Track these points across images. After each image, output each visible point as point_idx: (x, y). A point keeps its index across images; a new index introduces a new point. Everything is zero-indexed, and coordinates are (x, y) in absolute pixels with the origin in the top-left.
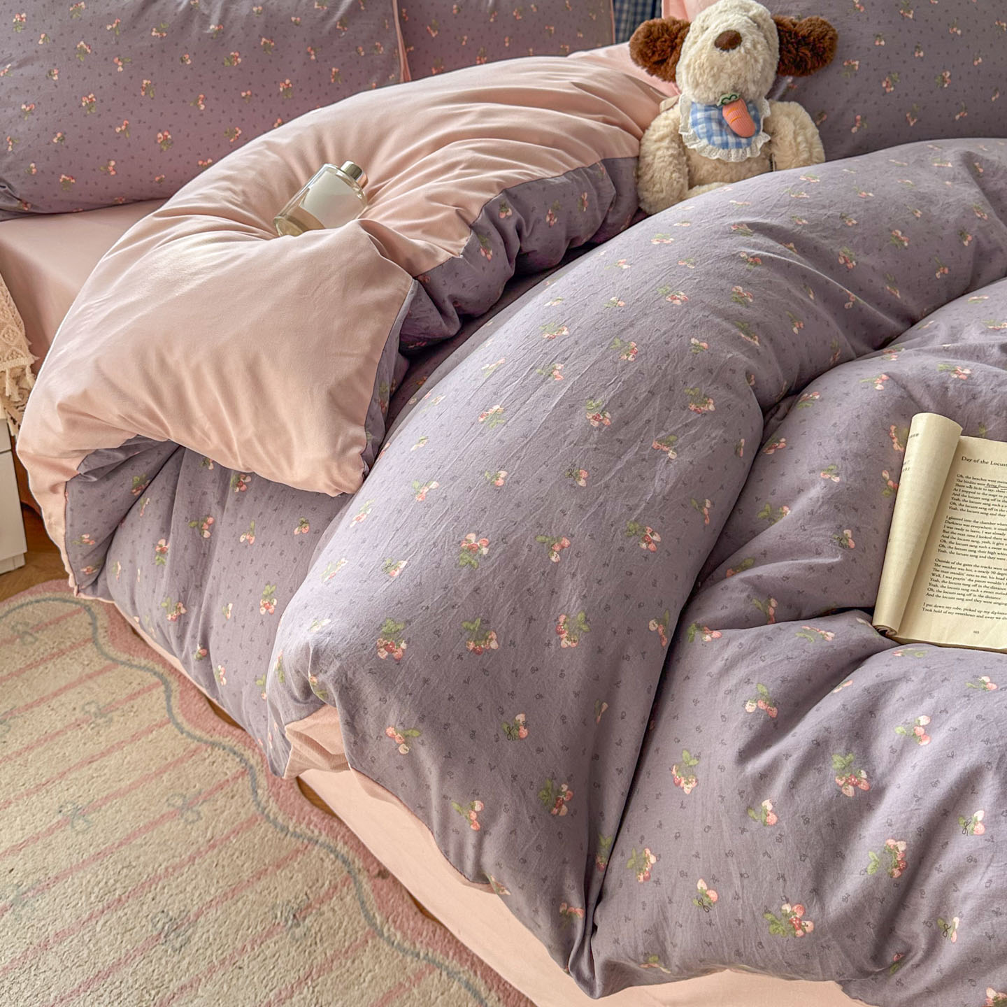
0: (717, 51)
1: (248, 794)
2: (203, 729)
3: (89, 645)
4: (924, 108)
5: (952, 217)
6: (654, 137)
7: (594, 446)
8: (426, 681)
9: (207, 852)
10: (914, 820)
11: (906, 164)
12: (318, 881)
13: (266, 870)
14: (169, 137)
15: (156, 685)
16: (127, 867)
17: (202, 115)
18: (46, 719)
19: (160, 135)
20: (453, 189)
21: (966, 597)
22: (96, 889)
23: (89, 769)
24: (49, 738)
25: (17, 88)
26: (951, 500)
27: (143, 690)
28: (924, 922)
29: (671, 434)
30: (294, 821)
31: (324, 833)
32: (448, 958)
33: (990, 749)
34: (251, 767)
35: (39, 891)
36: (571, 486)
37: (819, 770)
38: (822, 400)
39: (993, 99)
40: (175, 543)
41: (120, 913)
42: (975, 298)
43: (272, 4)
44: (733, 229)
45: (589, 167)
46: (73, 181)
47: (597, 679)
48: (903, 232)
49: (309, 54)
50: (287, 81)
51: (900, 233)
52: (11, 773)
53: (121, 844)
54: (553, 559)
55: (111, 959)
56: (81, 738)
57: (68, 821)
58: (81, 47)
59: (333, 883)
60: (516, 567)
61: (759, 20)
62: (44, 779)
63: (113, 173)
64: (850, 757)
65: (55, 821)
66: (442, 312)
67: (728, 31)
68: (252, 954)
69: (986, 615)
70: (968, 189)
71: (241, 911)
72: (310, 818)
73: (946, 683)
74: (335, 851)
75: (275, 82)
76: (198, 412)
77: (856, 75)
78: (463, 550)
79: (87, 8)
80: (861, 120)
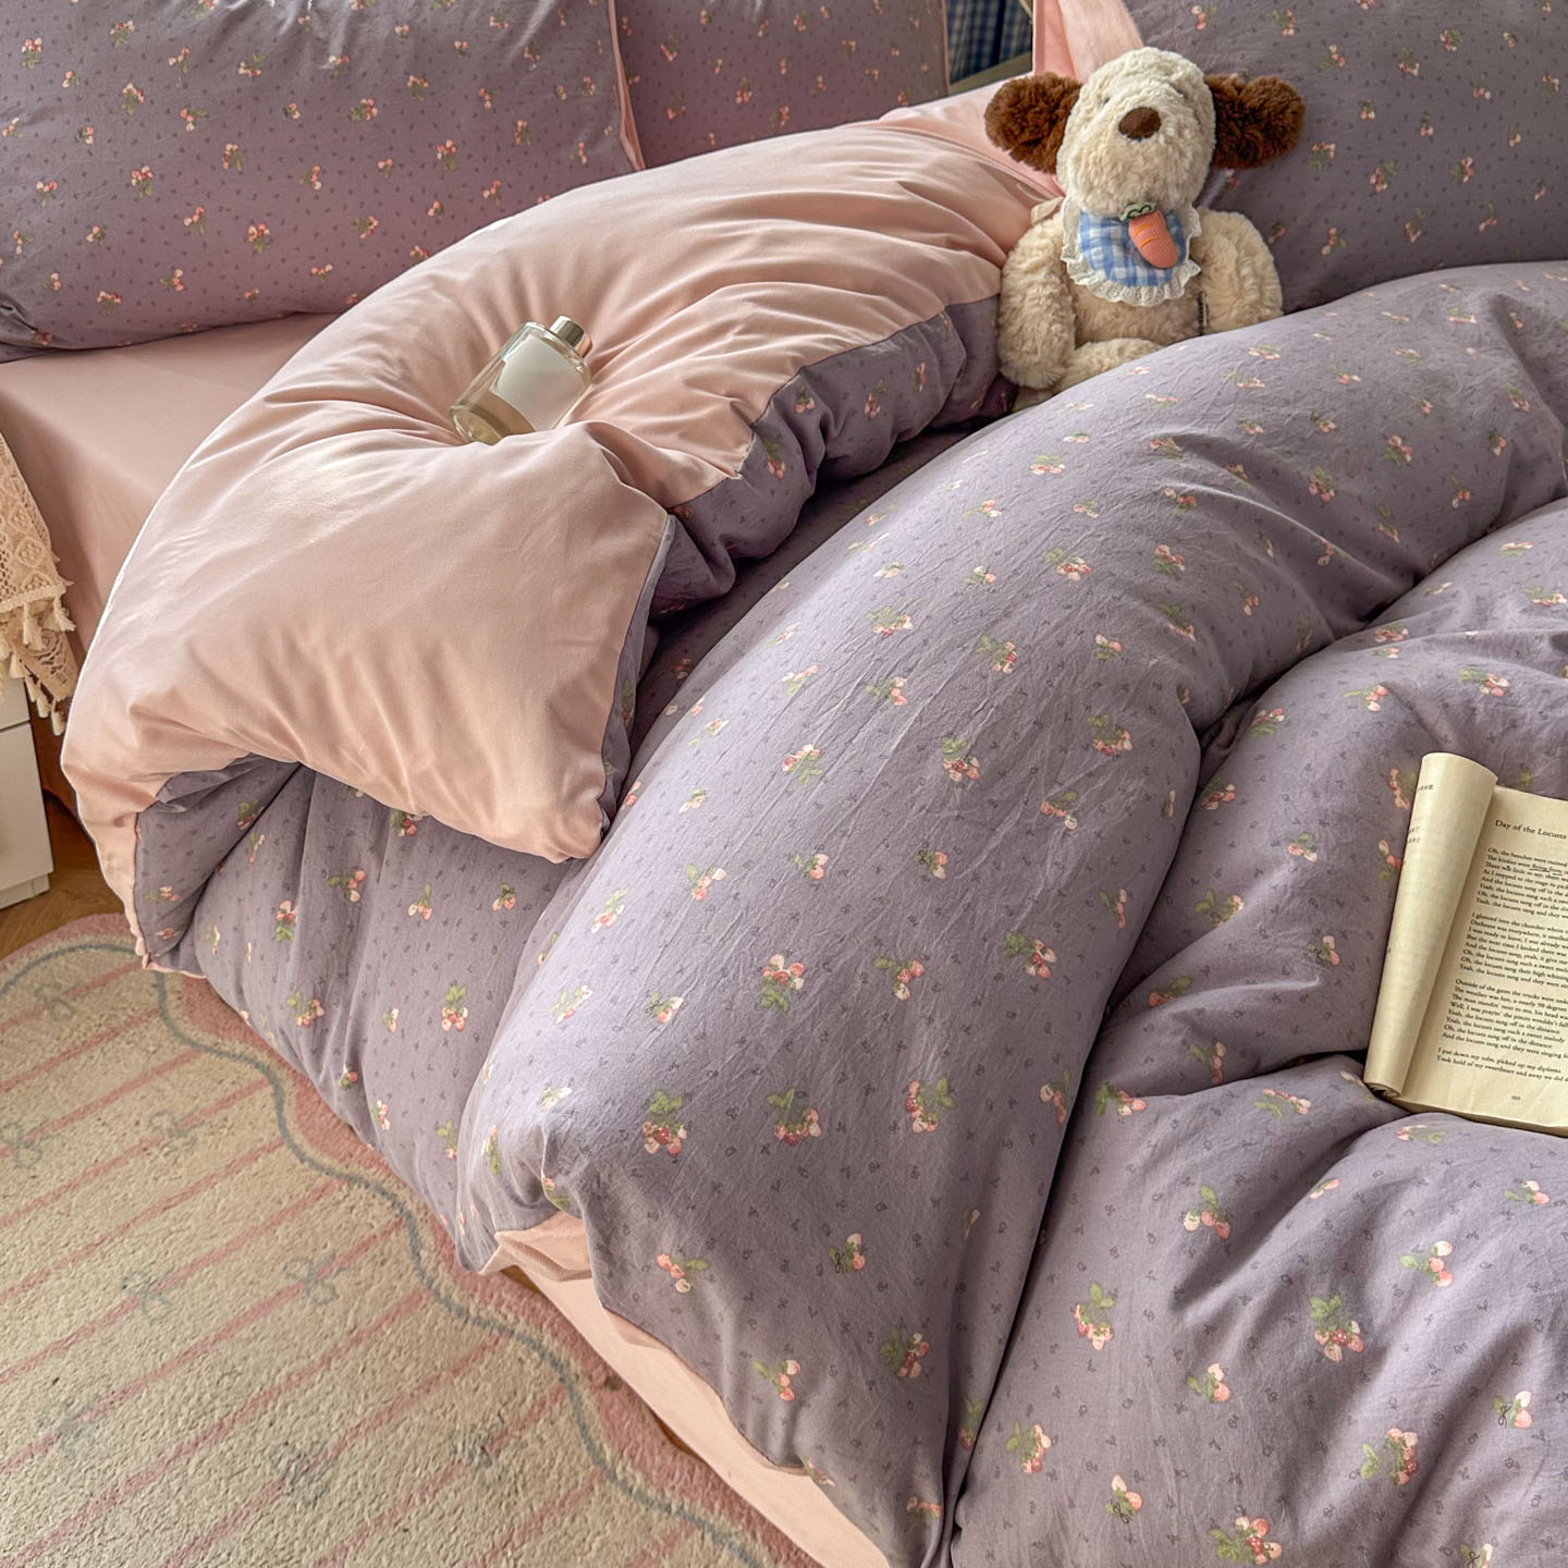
0: (1123, 140)
1: (405, 1256)
2: (333, 1155)
3: (155, 1020)
4: (1432, 214)
5: (1477, 411)
6: (1024, 266)
7: (956, 813)
8: (716, 1187)
9: (348, 1350)
10: (1429, 1402)
11: (1407, 319)
12: (515, 1393)
13: (438, 1378)
14: (267, 232)
15: (258, 1085)
16: (229, 1374)
17: (317, 197)
18: (96, 1140)
19: (252, 229)
20: (726, 369)
21: (1501, 1042)
22: (185, 1410)
23: (164, 1220)
24: (100, 1170)
26: (1479, 889)
27: (240, 1092)
28: (1441, 1549)
29: (1069, 789)
30: (477, 1300)
31: (522, 1319)
32: (713, 1513)
33: (1540, 1299)
34: (409, 1216)
35: (98, 1412)
36: (924, 878)
37: (1292, 1322)
38: (1288, 723)
39: (1537, 197)
40: (306, 906)
41: (223, 1446)
42: (1512, 545)
43: (425, 21)
44: (1153, 446)
45: (928, 322)
46: (118, 300)
47: (966, 1178)
48: (1404, 439)
49: (481, 99)
50: (449, 144)
51: (1399, 441)
52: (47, 1226)
53: (219, 1337)
54: (900, 995)
55: (212, 1518)
56: (151, 1169)
57: (137, 1303)
58: (130, 92)
59: (538, 1398)
60: (844, 1009)
61: (1187, 87)
62: (97, 1236)
63: (180, 288)
64: (1336, 1301)
65: (117, 1302)
66: (709, 558)
67: (1141, 109)
68: (422, 1508)
70: (1499, 360)
71: (403, 1442)
72: (500, 1296)
73: (1475, 1190)
74: (540, 1346)
75: (430, 145)
76: (348, 727)
77: (1330, 165)
78: (765, 982)
79: (137, 30)
80: (1338, 235)
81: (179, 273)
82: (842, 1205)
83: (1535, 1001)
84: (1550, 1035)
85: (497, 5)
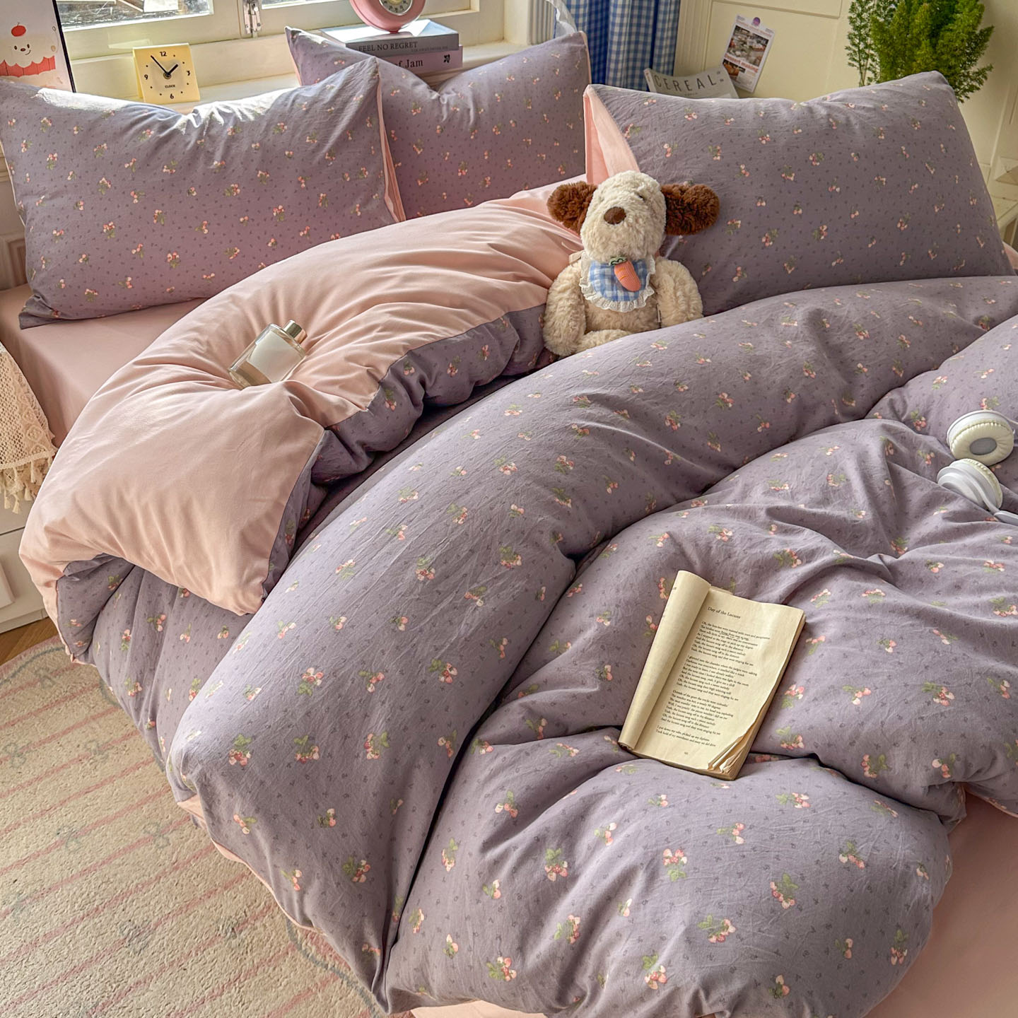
0: (605, 224)
3: (96, 690)
4: (801, 258)
5: (778, 378)
6: (558, 289)
7: (418, 597)
8: (262, 783)
9: (171, 873)
10: (588, 903)
11: (755, 324)
12: (256, 901)
13: (216, 890)
16: (106, 882)
17: (205, 238)
18: (56, 754)
19: (169, 255)
20: (366, 352)
21: (687, 724)
22: (80, 900)
23: (85, 799)
24: (56, 770)
25: (49, 216)
26: (694, 643)
28: (590, 977)
29: (482, 586)
33: (645, 854)
35: (35, 898)
36: (393, 630)
37: (535, 860)
38: (617, 552)
39: (870, 246)
40: (136, 631)
41: (96, 920)
42: (779, 455)
43: (269, 140)
44: (574, 400)
45: (493, 322)
46: (96, 294)
47: (392, 783)
48: (729, 395)
49: (300, 183)
50: (280, 207)
51: (726, 396)
52: (23, 799)
53: (104, 863)
54: (370, 690)
55: (84, 957)
56: (81, 771)
57: (64, 842)
58: (103, 182)
60: (340, 696)
61: (647, 194)
62: (48, 805)
63: (130, 287)
64: (559, 851)
65: (54, 841)
67: (615, 208)
68: (196, 958)
69: (696, 740)
70: (805, 347)
71: (191, 923)
73: (637, 798)
75: (270, 208)
77: (738, 233)
78: (303, 681)
79: (108, 149)
80: (742, 270)
81: (129, 279)
82: (326, 794)
83: (707, 703)
84: (710, 721)
85: (311, 130)
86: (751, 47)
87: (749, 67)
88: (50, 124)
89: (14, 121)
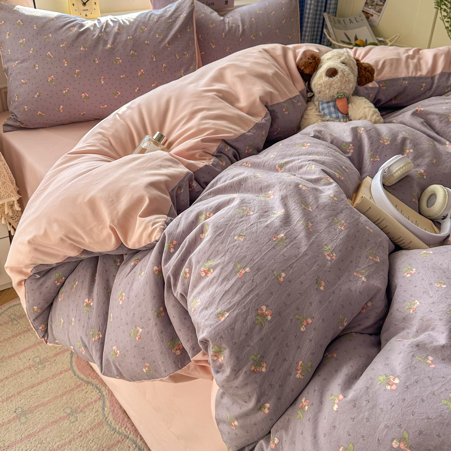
1: (100, 409)
2: (84, 374)
9: (77, 439)
14: (87, 95)
15: (67, 349)
16: (40, 443)
17: (102, 86)
18: (17, 364)
19: (83, 95)
23: (31, 391)
24: (16, 373)
25: (20, 72)
27: (61, 352)
30: (119, 426)
31: (132, 433)
34: (103, 396)
43: (137, 35)
46: (44, 114)
49: (153, 58)
50: (142, 71)
53: (39, 431)
56: (31, 374)
57: (18, 417)
58: (49, 54)
62: (11, 394)
63: (62, 111)
65: (12, 416)
72: (126, 425)
74: (136, 443)
75: (136, 71)
79: (52, 37)
81: (61, 107)
85: (159, 31)
86: (377, 4)
87: (375, 14)
88: (22, 23)
89: (3, 22)
